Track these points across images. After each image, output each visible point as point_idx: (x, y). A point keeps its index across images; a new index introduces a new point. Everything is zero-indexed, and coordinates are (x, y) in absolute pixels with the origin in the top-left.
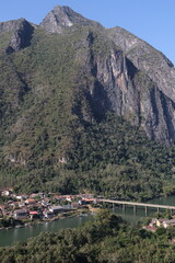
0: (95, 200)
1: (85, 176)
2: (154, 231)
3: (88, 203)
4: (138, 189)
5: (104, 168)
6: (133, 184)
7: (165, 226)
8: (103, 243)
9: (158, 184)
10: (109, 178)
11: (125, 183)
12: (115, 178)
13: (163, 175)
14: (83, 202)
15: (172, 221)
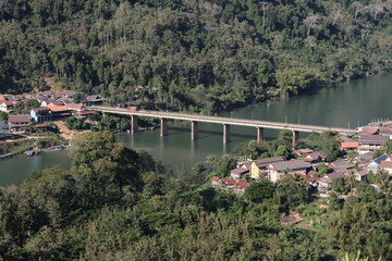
0: (78, 109)
1: (52, 39)
2: (240, 192)
3: (57, 116)
4: (207, 77)
5: (108, 15)
6: (190, 63)
7: (274, 177)
8: (92, 226)
9: (262, 63)
10: (123, 45)
11: (169, 60)
12: (139, 46)
13: (278, 37)
14: (44, 115)
15: (293, 163)
